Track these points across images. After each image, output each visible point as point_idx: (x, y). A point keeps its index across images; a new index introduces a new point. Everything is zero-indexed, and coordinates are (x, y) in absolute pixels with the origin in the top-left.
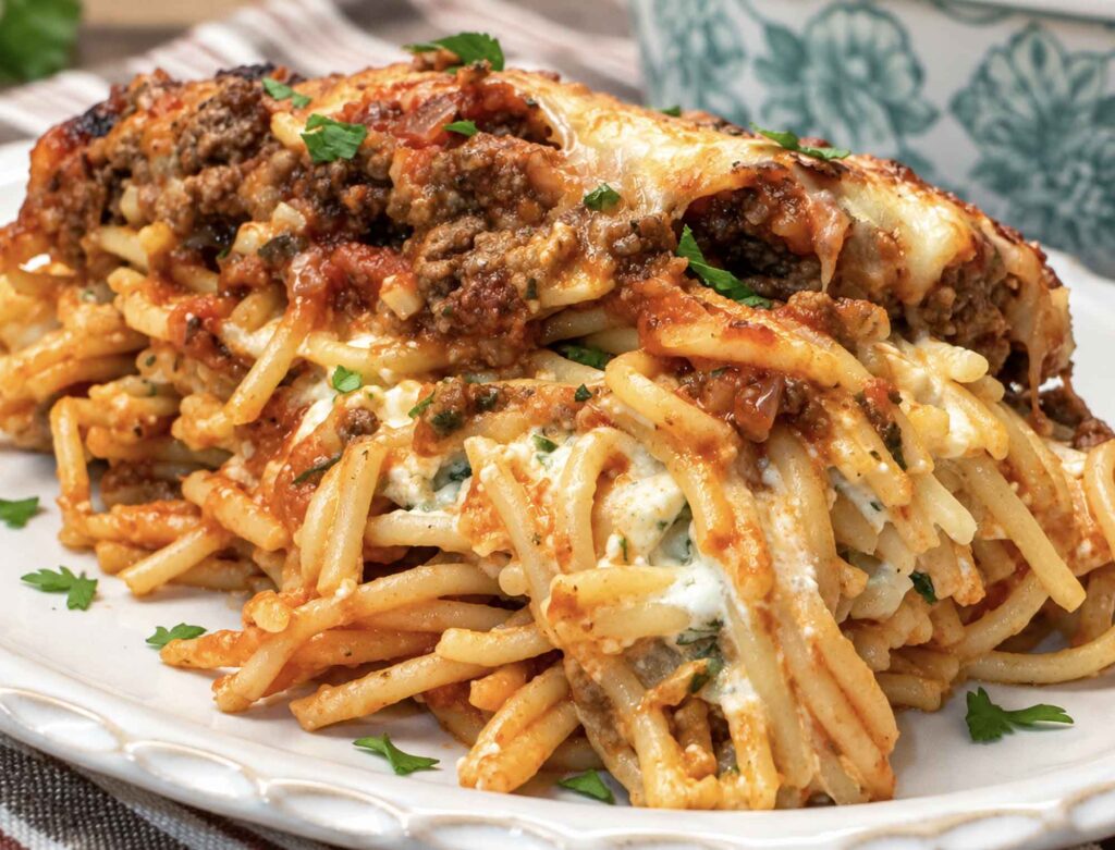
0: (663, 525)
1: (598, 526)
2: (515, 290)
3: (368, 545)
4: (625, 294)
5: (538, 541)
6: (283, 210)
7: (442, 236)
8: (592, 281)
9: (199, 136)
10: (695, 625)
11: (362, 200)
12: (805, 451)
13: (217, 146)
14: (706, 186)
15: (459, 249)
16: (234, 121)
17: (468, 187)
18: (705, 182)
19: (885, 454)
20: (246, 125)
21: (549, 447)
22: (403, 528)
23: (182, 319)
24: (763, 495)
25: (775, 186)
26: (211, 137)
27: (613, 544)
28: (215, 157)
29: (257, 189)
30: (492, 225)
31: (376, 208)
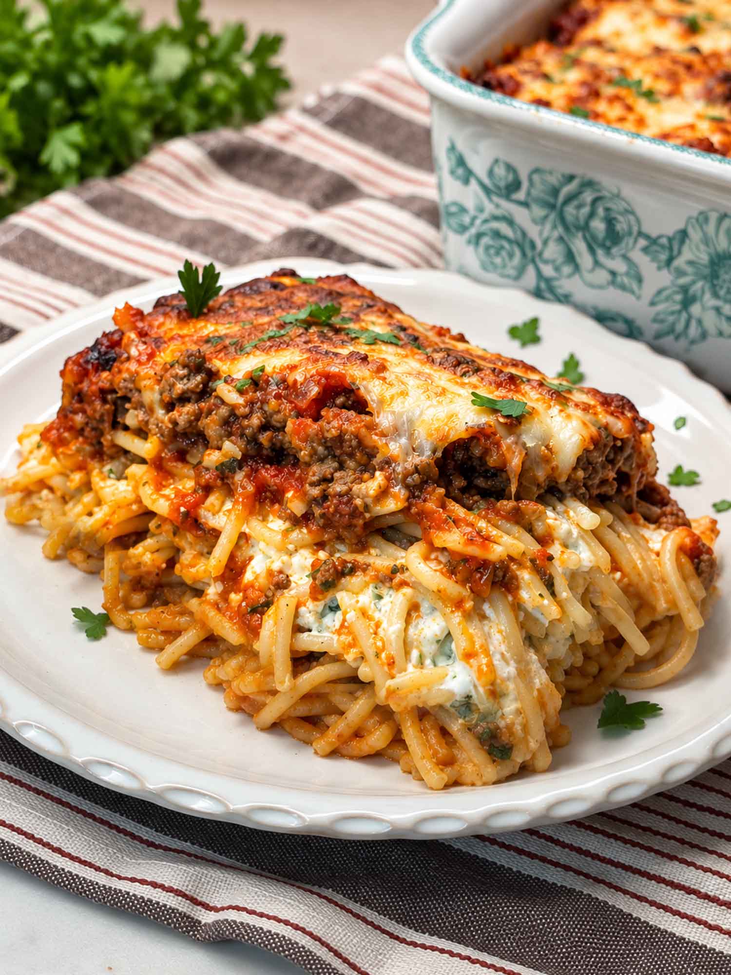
0: (438, 641)
1: (407, 646)
2: (356, 507)
3: (293, 652)
4: (414, 510)
5: (377, 655)
6: (227, 445)
7: (317, 471)
8: (396, 504)
9: (172, 386)
10: (458, 698)
11: (271, 440)
12: (506, 597)
13: (184, 392)
14: (453, 437)
15: (327, 480)
16: (191, 378)
17: (329, 444)
18: (452, 433)
19: (546, 593)
20: (199, 378)
21: (380, 597)
22: (309, 642)
23: (178, 509)
24: (486, 622)
25: (487, 437)
26: (180, 387)
27: (415, 654)
28: (183, 399)
29: (211, 426)
30: (341, 467)
31: (278, 445)
